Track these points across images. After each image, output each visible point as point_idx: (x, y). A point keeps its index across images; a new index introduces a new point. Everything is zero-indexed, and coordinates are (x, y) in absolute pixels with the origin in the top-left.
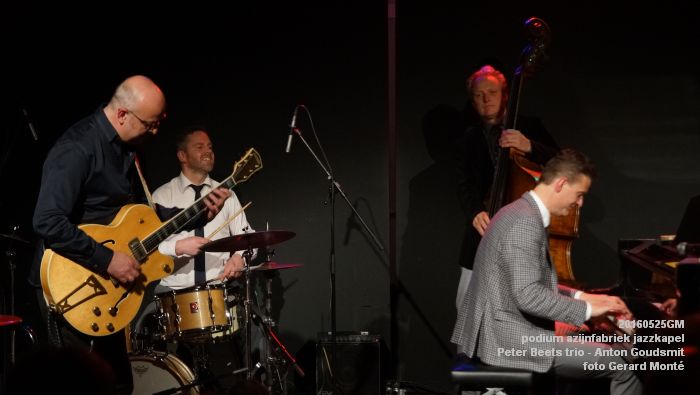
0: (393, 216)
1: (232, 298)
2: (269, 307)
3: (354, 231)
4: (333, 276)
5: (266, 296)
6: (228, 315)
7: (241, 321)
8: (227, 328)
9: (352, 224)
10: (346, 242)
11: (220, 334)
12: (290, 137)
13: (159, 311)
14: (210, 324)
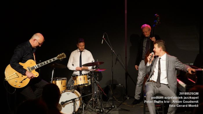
0: (126, 58)
1: (89, 77)
2: (98, 79)
3: (117, 61)
4: (112, 72)
5: (97, 76)
6: (88, 81)
7: (91, 82)
8: (88, 84)
9: (117, 60)
10: (116, 64)
11: (87, 85)
12: (103, 40)
13: (72, 80)
14: (84, 83)
